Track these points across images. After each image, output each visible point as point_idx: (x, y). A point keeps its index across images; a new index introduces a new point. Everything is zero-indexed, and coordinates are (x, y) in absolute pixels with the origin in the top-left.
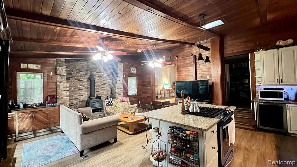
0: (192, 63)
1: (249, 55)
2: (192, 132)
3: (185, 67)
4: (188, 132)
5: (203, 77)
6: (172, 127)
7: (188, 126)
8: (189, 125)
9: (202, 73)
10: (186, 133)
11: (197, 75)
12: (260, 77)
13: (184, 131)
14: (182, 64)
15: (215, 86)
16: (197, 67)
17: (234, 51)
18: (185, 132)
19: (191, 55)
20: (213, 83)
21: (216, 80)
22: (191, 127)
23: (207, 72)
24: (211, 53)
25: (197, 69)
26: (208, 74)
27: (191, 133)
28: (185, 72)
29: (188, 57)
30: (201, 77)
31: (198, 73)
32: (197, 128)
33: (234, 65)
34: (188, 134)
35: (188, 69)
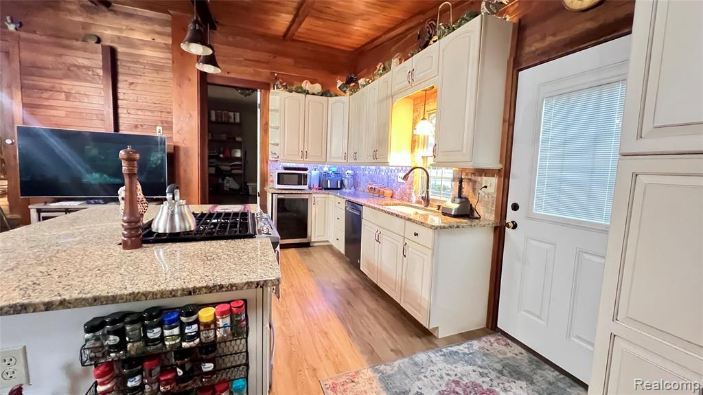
0: (101, 72)
1: (259, 93)
2: (227, 307)
3: (66, 76)
4: (206, 315)
5: (141, 125)
6: (113, 322)
7: (206, 287)
8: (211, 284)
9: (140, 113)
10: (197, 321)
11: (120, 115)
12: (277, 145)
13: (188, 315)
14: (48, 60)
15: (182, 157)
16: (119, 90)
17: (231, 75)
18: (193, 318)
19: (96, 40)
20: (176, 148)
21: (185, 139)
22: (221, 287)
23: (156, 114)
24: (173, 57)
25: (120, 96)
26: (159, 119)
27: (223, 314)
28: (63, 96)
29: (79, 44)
30: (136, 127)
31: (125, 111)
32: (247, 283)
33: (213, 113)
34: (210, 319)
35: (82, 90)
